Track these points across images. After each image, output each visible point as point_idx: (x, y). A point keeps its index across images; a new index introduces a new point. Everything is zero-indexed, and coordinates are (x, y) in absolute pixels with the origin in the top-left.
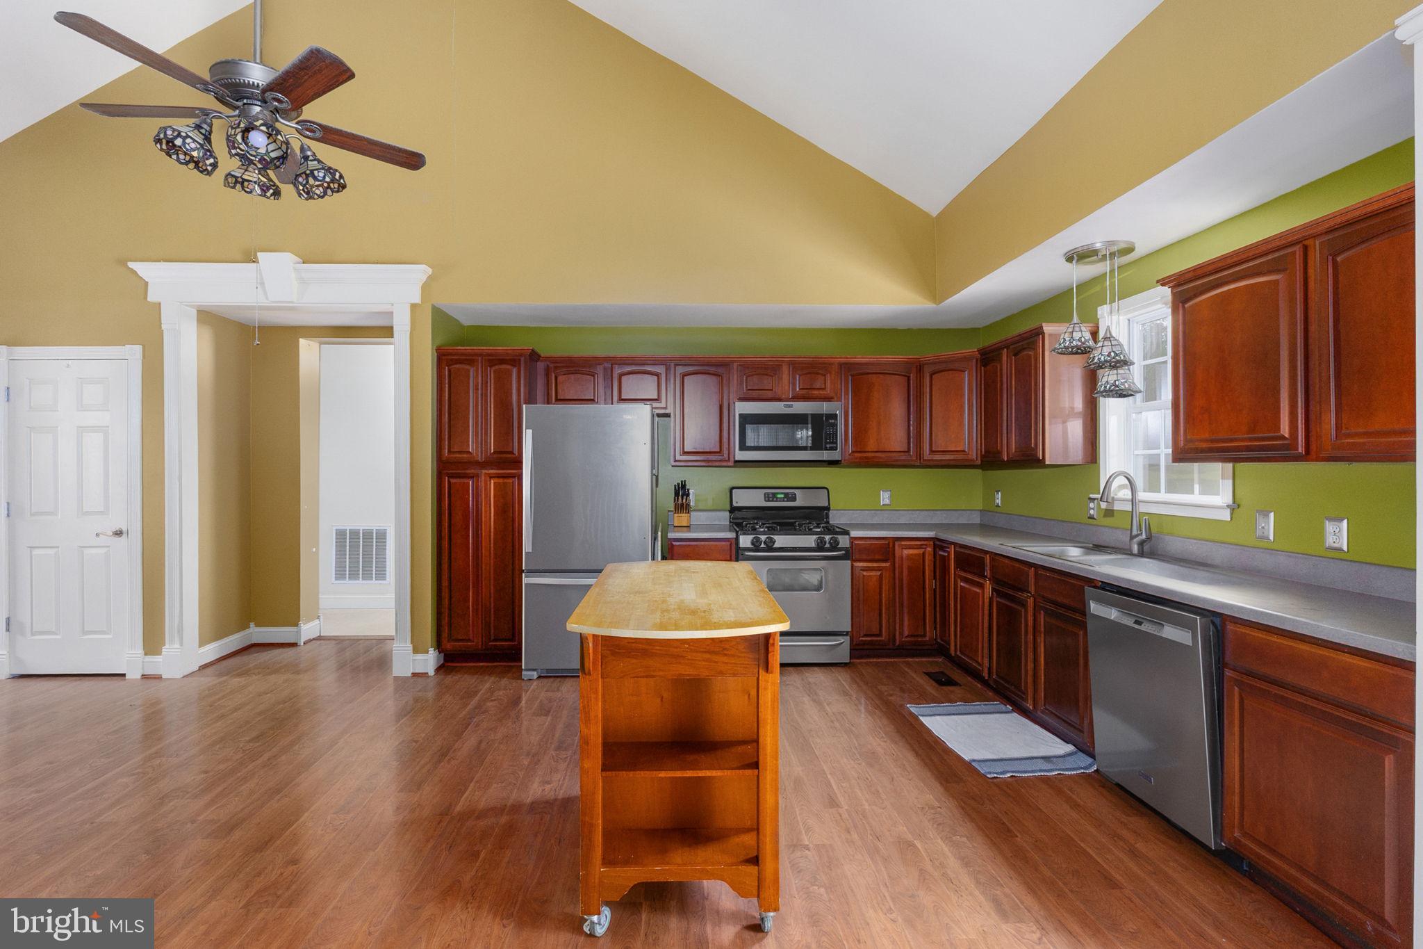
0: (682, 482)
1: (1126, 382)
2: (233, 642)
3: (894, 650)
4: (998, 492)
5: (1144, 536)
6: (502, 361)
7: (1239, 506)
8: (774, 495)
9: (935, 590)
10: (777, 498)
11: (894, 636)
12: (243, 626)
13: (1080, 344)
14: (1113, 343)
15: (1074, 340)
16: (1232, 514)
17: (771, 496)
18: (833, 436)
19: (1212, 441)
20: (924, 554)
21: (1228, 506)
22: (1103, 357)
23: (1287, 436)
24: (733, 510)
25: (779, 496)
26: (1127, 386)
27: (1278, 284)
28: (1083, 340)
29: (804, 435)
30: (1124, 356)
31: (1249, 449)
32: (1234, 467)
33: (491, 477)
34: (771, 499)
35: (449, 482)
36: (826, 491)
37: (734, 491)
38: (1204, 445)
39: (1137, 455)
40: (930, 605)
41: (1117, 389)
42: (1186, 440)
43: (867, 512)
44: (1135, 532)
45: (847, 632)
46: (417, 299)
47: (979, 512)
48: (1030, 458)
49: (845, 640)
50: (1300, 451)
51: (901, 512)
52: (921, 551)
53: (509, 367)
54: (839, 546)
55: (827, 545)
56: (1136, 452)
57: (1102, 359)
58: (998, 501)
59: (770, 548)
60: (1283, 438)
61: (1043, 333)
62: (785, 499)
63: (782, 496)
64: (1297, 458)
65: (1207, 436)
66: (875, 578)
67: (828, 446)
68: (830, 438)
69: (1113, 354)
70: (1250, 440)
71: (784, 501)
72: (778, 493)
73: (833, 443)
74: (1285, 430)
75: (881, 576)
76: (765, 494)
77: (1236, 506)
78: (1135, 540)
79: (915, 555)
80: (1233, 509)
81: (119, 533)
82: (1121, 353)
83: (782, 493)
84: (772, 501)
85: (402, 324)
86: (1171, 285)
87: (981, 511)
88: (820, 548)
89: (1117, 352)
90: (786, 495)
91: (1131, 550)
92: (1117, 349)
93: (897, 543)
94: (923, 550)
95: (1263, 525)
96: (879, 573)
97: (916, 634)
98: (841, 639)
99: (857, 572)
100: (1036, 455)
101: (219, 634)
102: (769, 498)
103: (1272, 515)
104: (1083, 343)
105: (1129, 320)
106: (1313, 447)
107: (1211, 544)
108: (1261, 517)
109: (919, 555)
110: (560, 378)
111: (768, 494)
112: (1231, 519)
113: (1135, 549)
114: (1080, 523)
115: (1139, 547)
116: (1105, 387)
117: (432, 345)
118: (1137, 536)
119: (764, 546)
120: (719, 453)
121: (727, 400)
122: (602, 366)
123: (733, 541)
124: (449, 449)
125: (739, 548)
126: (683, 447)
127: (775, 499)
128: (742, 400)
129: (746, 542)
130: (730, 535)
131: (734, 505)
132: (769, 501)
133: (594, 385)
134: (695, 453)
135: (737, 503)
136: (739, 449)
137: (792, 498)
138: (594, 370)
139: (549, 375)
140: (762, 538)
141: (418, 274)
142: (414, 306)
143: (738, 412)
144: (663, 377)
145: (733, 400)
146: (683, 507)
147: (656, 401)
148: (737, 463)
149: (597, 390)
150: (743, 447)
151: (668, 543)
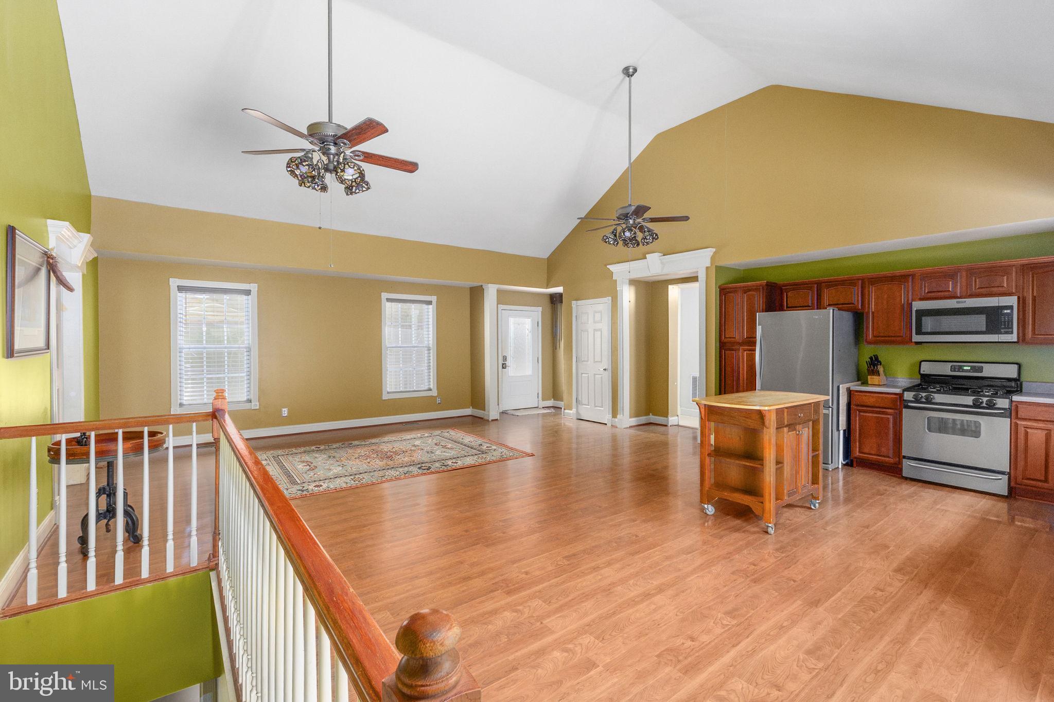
0: (874, 355)
2: (643, 420)
6: (750, 290)
8: (961, 367)
10: (963, 369)
12: (647, 414)
17: (957, 367)
18: (1009, 323)
24: (920, 374)
25: (965, 368)
29: (980, 321)
33: (745, 351)
34: (957, 370)
35: (725, 352)
36: (1015, 366)
37: (922, 363)
45: (1007, 473)
46: (708, 264)
49: (1005, 478)
53: (754, 293)
54: (995, 406)
55: (983, 405)
59: (929, 401)
62: (972, 371)
63: (969, 368)
67: (1004, 330)
68: (1006, 325)
71: (969, 371)
72: (964, 366)
73: (1008, 328)
76: (951, 366)
81: (605, 370)
83: (969, 366)
84: (959, 371)
85: (702, 276)
88: (977, 405)
90: (973, 367)
96: (1047, 432)
98: (1000, 476)
99: (1019, 429)
101: (637, 416)
102: (955, 368)
110: (789, 294)
117: (716, 285)
119: (924, 400)
120: (902, 336)
121: (908, 300)
122: (816, 286)
123: (901, 396)
124: (725, 336)
125: (904, 400)
126: (873, 333)
127: (961, 370)
128: (921, 299)
129: (909, 396)
130: (898, 391)
131: (922, 372)
132: (955, 371)
133: (811, 298)
134: (882, 337)
135: (924, 371)
136: (916, 334)
137: (980, 370)
138: (811, 289)
139: (782, 294)
140: (924, 394)
141: (709, 252)
142: (707, 268)
143: (914, 309)
144: (858, 289)
145: (913, 300)
146: (876, 373)
147: (853, 304)
148: (917, 343)
149: (813, 300)
150: (919, 332)
151: (850, 392)
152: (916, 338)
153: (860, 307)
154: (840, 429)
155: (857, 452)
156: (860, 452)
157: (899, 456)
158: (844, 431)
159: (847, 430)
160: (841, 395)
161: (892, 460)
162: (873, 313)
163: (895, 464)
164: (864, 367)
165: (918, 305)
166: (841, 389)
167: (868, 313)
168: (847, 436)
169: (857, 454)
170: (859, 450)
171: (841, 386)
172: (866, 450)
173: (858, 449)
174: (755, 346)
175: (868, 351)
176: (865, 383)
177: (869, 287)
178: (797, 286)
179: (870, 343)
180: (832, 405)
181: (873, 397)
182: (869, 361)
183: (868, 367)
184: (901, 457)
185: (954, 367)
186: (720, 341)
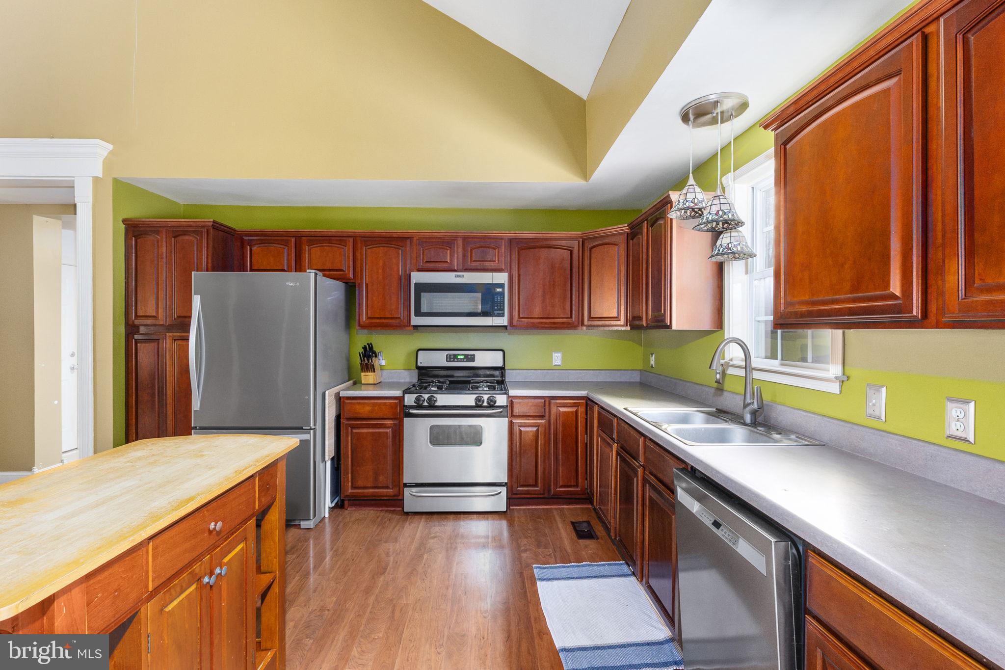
0: (368, 344)
1: (739, 244)
3: (548, 498)
4: (652, 354)
5: (755, 406)
6: (185, 233)
7: (848, 378)
8: (455, 356)
9: (586, 444)
10: (458, 359)
11: (550, 486)
13: (692, 205)
14: (722, 201)
15: (687, 202)
16: (841, 387)
17: (452, 357)
18: (500, 304)
19: (814, 303)
20: (577, 412)
21: (836, 378)
22: (711, 216)
23: (898, 294)
24: (418, 368)
25: (459, 357)
26: (739, 249)
27: (890, 91)
28: (696, 201)
29: (473, 302)
30: (733, 215)
31: (852, 312)
32: (844, 333)
33: (175, 340)
34: (452, 360)
35: (136, 344)
36: (501, 353)
37: (420, 352)
38: (804, 309)
39: (759, 321)
40: (581, 458)
41: (730, 251)
42: (787, 304)
43: (540, 371)
44: (748, 401)
45: (506, 483)
46: (99, 173)
47: (639, 372)
48: (661, 323)
49: (504, 490)
50: (915, 313)
51: (570, 371)
52: (574, 409)
53: (191, 238)
54: (496, 405)
55: (485, 404)
56: (758, 319)
57: (710, 218)
58: (652, 362)
59: (432, 406)
60: (893, 297)
61: (671, 202)
62: (465, 360)
63: (463, 357)
64: (912, 324)
65: (806, 298)
66: (531, 434)
67: (496, 312)
68: (497, 306)
69: (720, 213)
70: (854, 300)
71: (463, 361)
72: (459, 355)
73: (500, 310)
74: (895, 288)
75: (538, 430)
76: (447, 355)
77: (845, 378)
78: (748, 409)
79: (568, 412)
80: (843, 381)
82: (730, 212)
83: (462, 355)
84: (454, 361)
86: (774, 126)
87: (640, 370)
88: (478, 405)
89: (726, 211)
90: (466, 356)
91: (742, 418)
92: (725, 208)
93: (553, 401)
94: (576, 408)
95: (874, 401)
96: (535, 429)
97: (569, 484)
98: (499, 489)
99: (516, 429)
100: (664, 321)
102: (450, 358)
103: (884, 390)
104: (696, 204)
105: (753, 188)
106: (933, 308)
107: (819, 417)
108: (872, 391)
109: (572, 412)
110: (254, 249)
111: (450, 355)
112: (841, 392)
113: (748, 418)
114: (709, 386)
115: (751, 416)
116: (719, 250)
118: (749, 404)
119: (427, 404)
120: (399, 318)
121: (406, 271)
122: (293, 240)
123: (401, 399)
124: (136, 313)
125: (404, 406)
126: (367, 314)
127: (456, 360)
128: (419, 270)
129: (410, 399)
130: (398, 393)
131: (419, 364)
132: (450, 361)
133: (287, 255)
134: (377, 318)
135: (421, 363)
136: (416, 315)
137: (472, 358)
138: (286, 243)
139: (243, 247)
140: (426, 396)
141: (101, 149)
142: (96, 180)
143: (413, 281)
144: (349, 250)
145: (411, 271)
146: (368, 367)
147: (341, 270)
148: (416, 327)
149: (289, 261)
150: (419, 313)
151: (340, 401)
152: (416, 321)
153: (351, 276)
154: (326, 459)
155: (350, 488)
156: (353, 487)
157: (400, 485)
158: (332, 459)
159: (335, 458)
160: (327, 406)
161: (390, 491)
162: (367, 285)
163: (395, 495)
164: (357, 360)
165: (417, 277)
166: (327, 397)
167: (360, 285)
168: (336, 466)
169: (350, 491)
170: (352, 483)
171: (327, 392)
172: (360, 483)
173: (350, 484)
174: (188, 331)
175: (361, 339)
176: (357, 383)
177: (362, 249)
178: (266, 238)
179: (363, 327)
180: (315, 425)
181: (368, 404)
182: (362, 352)
183: (361, 361)
184: (402, 485)
185: (450, 356)
186: (127, 324)
